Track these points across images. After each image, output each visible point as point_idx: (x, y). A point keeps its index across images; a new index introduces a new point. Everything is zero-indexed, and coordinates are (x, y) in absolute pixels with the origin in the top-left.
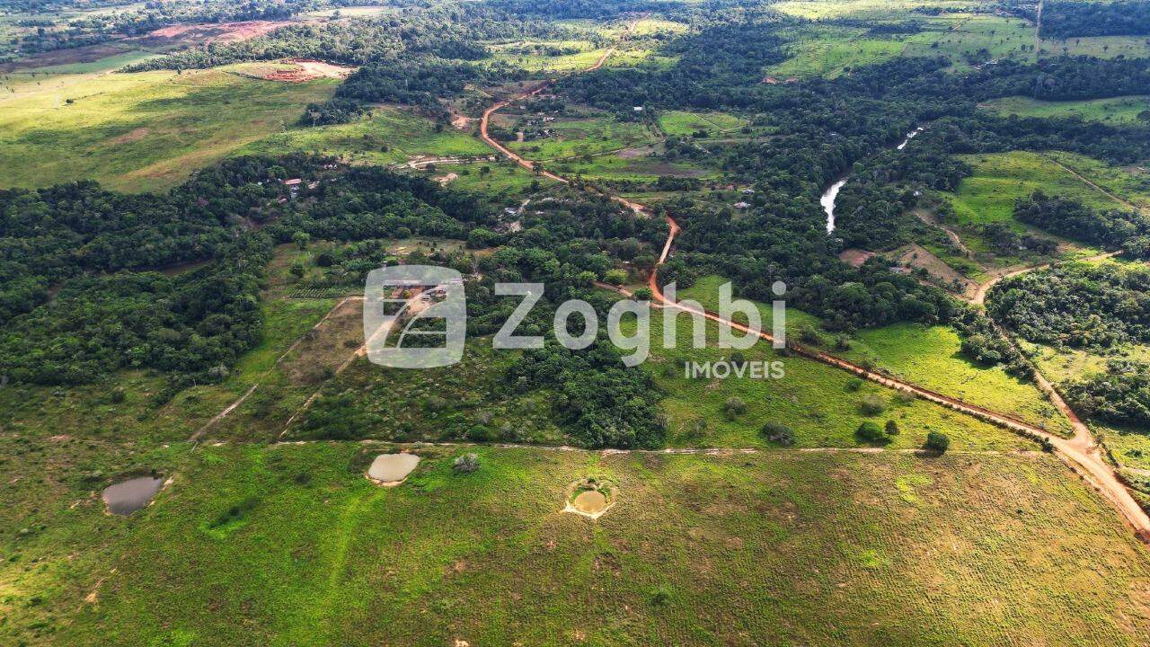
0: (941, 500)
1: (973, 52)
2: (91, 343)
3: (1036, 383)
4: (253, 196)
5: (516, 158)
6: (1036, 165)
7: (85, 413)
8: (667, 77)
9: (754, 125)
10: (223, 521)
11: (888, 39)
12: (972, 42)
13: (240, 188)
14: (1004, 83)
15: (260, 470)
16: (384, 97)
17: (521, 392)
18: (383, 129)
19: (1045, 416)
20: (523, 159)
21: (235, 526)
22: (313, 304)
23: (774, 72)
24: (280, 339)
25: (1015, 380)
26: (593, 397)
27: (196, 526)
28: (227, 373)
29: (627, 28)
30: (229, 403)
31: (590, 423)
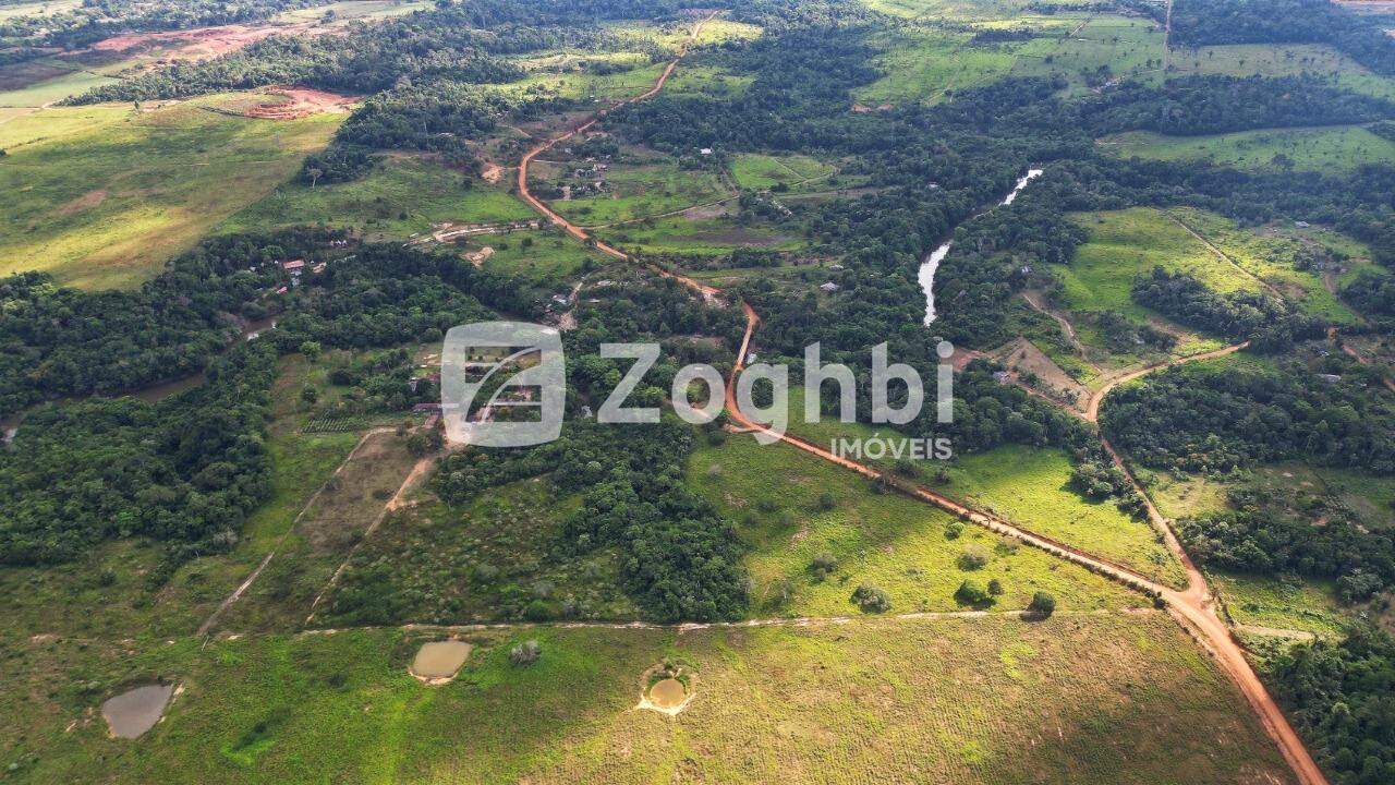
0: (1048, 675)
1: (1093, 69)
2: (68, 509)
3: (1149, 521)
4: (246, 287)
5: (564, 223)
6: (1158, 227)
7: (70, 603)
8: (738, 107)
9: (842, 173)
10: (248, 741)
11: (996, 49)
12: (1091, 53)
13: (229, 278)
14: (1123, 114)
15: (285, 669)
16: (399, 142)
17: (582, 552)
18: (400, 187)
19: (1158, 563)
20: (571, 224)
21: (265, 746)
22: (331, 440)
23: (866, 96)
24: (295, 490)
25: (1128, 517)
26: (667, 558)
27: (216, 749)
28: (235, 539)
29: (689, 34)
30: (241, 580)
31: (664, 591)
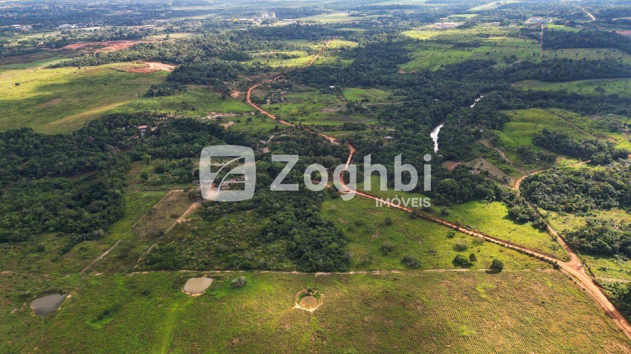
0: (501, 297)
1: (508, 57)
2: (26, 218)
3: (548, 232)
4: (120, 135)
5: (266, 113)
6: (543, 115)
7: (21, 258)
8: (347, 70)
9: (394, 95)
10: (100, 318)
11: (463, 50)
12: (507, 51)
13: (113, 131)
14: (524, 73)
15: (122, 288)
16: (194, 81)
17: (269, 241)
18: (193, 98)
19: (554, 249)
20: (270, 114)
21: (107, 321)
22: (153, 194)
23: (404, 67)
24: (134, 214)
25: (537, 231)
26: (310, 243)
27: (84, 322)
28: (103, 234)
29: (325, 45)
30: (105, 250)
31: (308, 258)
